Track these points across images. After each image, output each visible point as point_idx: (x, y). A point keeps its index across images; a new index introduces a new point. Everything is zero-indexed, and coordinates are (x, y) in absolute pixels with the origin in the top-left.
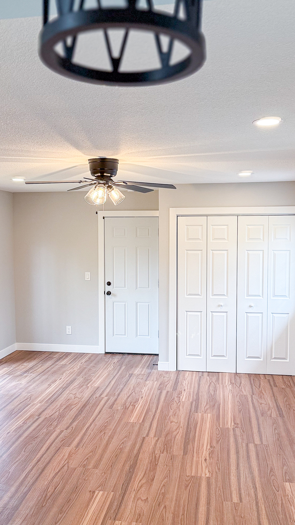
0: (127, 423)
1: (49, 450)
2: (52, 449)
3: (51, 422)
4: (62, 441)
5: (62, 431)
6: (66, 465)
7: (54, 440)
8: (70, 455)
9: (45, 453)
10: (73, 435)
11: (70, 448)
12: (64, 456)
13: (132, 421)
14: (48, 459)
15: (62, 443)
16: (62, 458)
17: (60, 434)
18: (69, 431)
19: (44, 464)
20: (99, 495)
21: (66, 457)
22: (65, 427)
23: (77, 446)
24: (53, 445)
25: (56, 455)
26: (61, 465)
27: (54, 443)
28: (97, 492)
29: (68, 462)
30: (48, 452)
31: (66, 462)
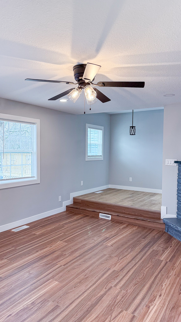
0: (61, 282)
1: (128, 270)
2: (125, 271)
3: (122, 301)
4: (117, 276)
5: (116, 286)
6: (119, 259)
7: (123, 278)
8: (116, 264)
9: (131, 269)
10: (108, 280)
11: (114, 269)
12: (119, 264)
13: (57, 282)
14: (130, 264)
15: (118, 274)
16: (121, 263)
17: (118, 283)
18: (110, 285)
19: (132, 262)
20: (109, 244)
21: (118, 264)
22: (111, 290)
23: (109, 269)
24: (125, 274)
25: (124, 266)
26: (123, 259)
27: (124, 275)
28: (110, 246)
29: (118, 260)
30: (129, 269)
31: (119, 261)
